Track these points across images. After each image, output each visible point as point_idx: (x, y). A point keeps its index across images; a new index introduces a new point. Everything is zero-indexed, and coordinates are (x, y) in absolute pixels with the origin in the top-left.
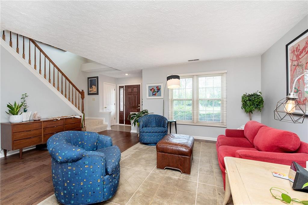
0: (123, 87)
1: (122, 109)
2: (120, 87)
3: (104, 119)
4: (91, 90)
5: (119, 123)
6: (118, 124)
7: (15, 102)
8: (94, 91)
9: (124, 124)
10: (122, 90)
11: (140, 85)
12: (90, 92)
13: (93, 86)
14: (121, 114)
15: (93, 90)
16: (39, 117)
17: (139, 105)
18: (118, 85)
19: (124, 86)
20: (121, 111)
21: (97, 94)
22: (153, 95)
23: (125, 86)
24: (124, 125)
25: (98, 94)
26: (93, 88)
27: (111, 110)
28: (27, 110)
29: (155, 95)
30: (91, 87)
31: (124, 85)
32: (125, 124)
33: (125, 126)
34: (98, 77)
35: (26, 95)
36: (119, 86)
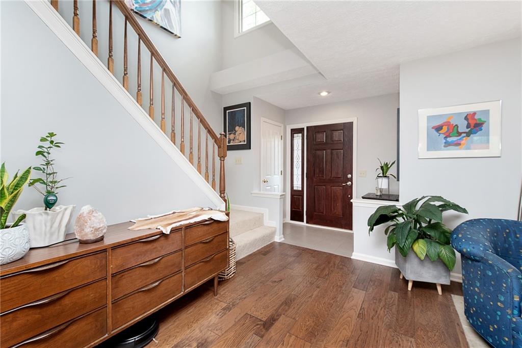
0: (301, 131)
1: (298, 185)
2: (294, 131)
3: (265, 211)
4: (232, 136)
5: (291, 219)
6: (287, 222)
7: (3, 164)
8: (240, 140)
9: (303, 221)
10: (298, 139)
11: (352, 123)
12: (229, 143)
13: (237, 128)
14: (296, 197)
15: (237, 137)
16: (97, 230)
17: (349, 176)
18: (287, 127)
19: (304, 128)
20: (295, 188)
21: (248, 146)
22: (447, 144)
23: (307, 127)
24: (304, 224)
25: (250, 149)
26: (237, 134)
27: (275, 187)
28: (55, 201)
29: (458, 144)
30: (232, 130)
31: (304, 125)
32: (307, 222)
33: (307, 227)
34: (250, 103)
35: (53, 139)
36: (292, 130)
